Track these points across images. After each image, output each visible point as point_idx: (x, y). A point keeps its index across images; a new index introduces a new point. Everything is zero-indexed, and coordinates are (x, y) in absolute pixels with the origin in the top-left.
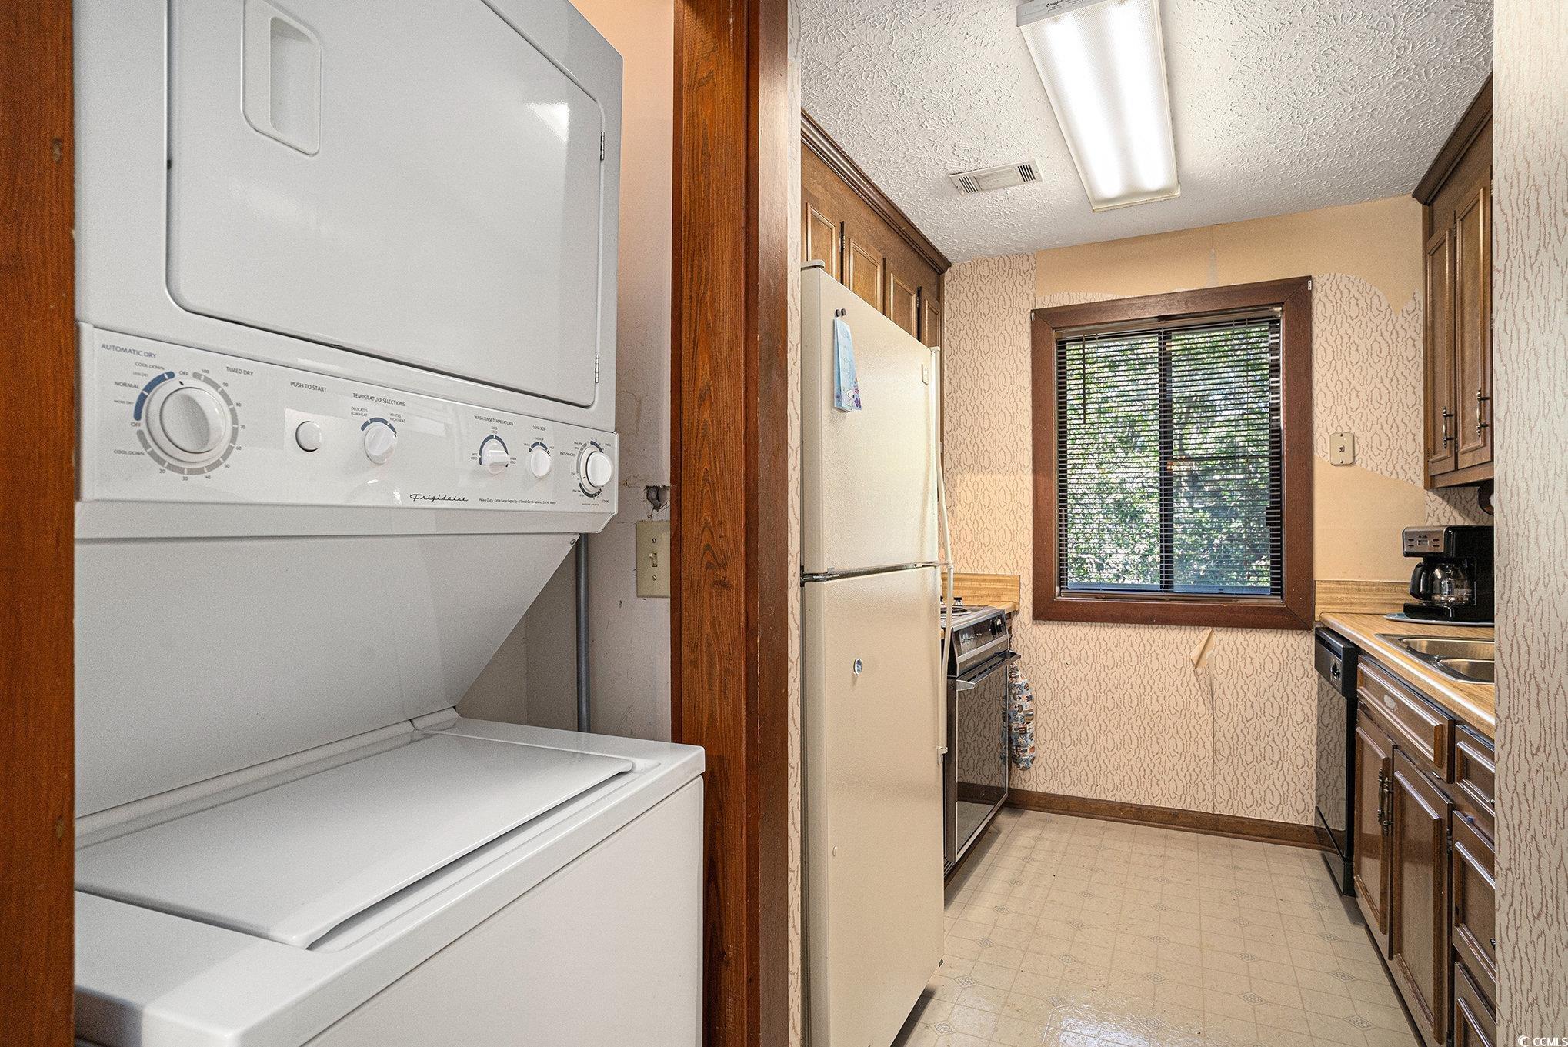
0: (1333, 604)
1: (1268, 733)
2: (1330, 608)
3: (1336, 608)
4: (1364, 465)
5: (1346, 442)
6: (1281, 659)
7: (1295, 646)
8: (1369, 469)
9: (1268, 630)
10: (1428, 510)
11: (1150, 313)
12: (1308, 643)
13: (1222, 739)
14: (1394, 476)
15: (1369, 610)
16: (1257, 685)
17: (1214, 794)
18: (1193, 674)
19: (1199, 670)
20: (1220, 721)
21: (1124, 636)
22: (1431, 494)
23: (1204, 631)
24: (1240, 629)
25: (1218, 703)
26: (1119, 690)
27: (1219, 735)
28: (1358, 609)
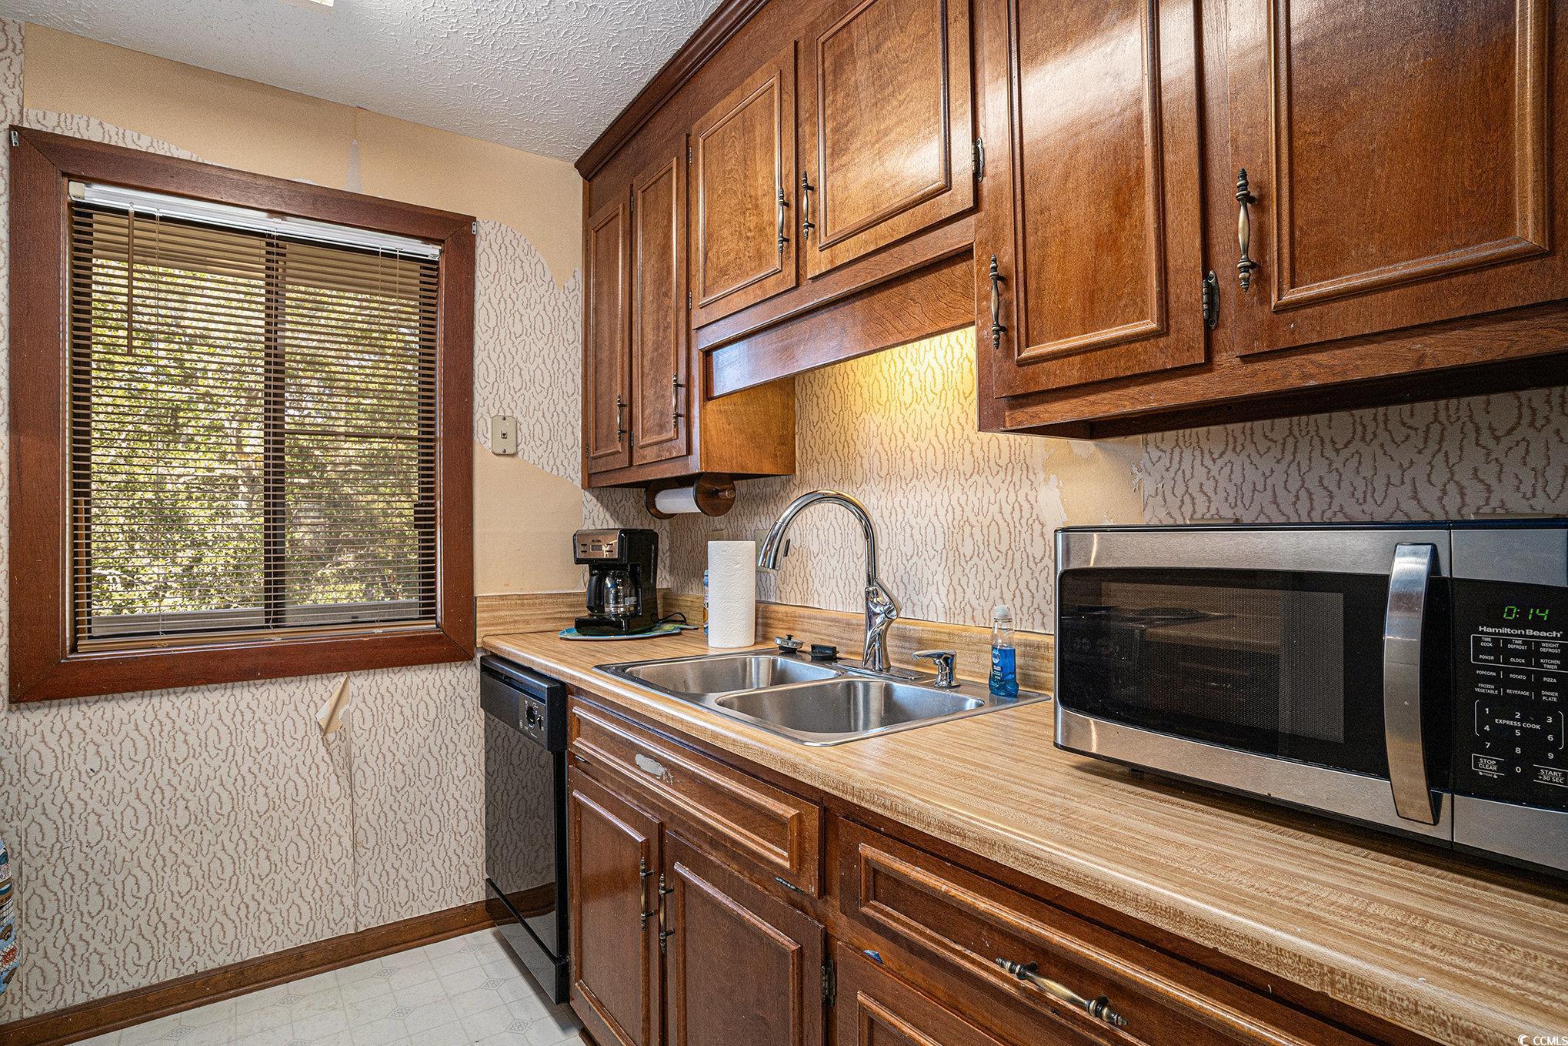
0: (497, 624)
1: (424, 802)
2: (492, 630)
3: (498, 630)
4: (526, 458)
5: (508, 427)
6: (438, 702)
7: (454, 681)
8: (531, 462)
9: (421, 667)
10: (585, 512)
11: (257, 201)
12: (469, 676)
13: (365, 825)
14: (555, 472)
15: (532, 627)
16: (410, 742)
17: (356, 905)
18: (321, 743)
19: (331, 736)
20: (362, 802)
21: (205, 703)
22: (587, 493)
23: (337, 679)
24: (385, 670)
25: (359, 777)
26: (198, 792)
27: (361, 821)
28: (523, 628)
